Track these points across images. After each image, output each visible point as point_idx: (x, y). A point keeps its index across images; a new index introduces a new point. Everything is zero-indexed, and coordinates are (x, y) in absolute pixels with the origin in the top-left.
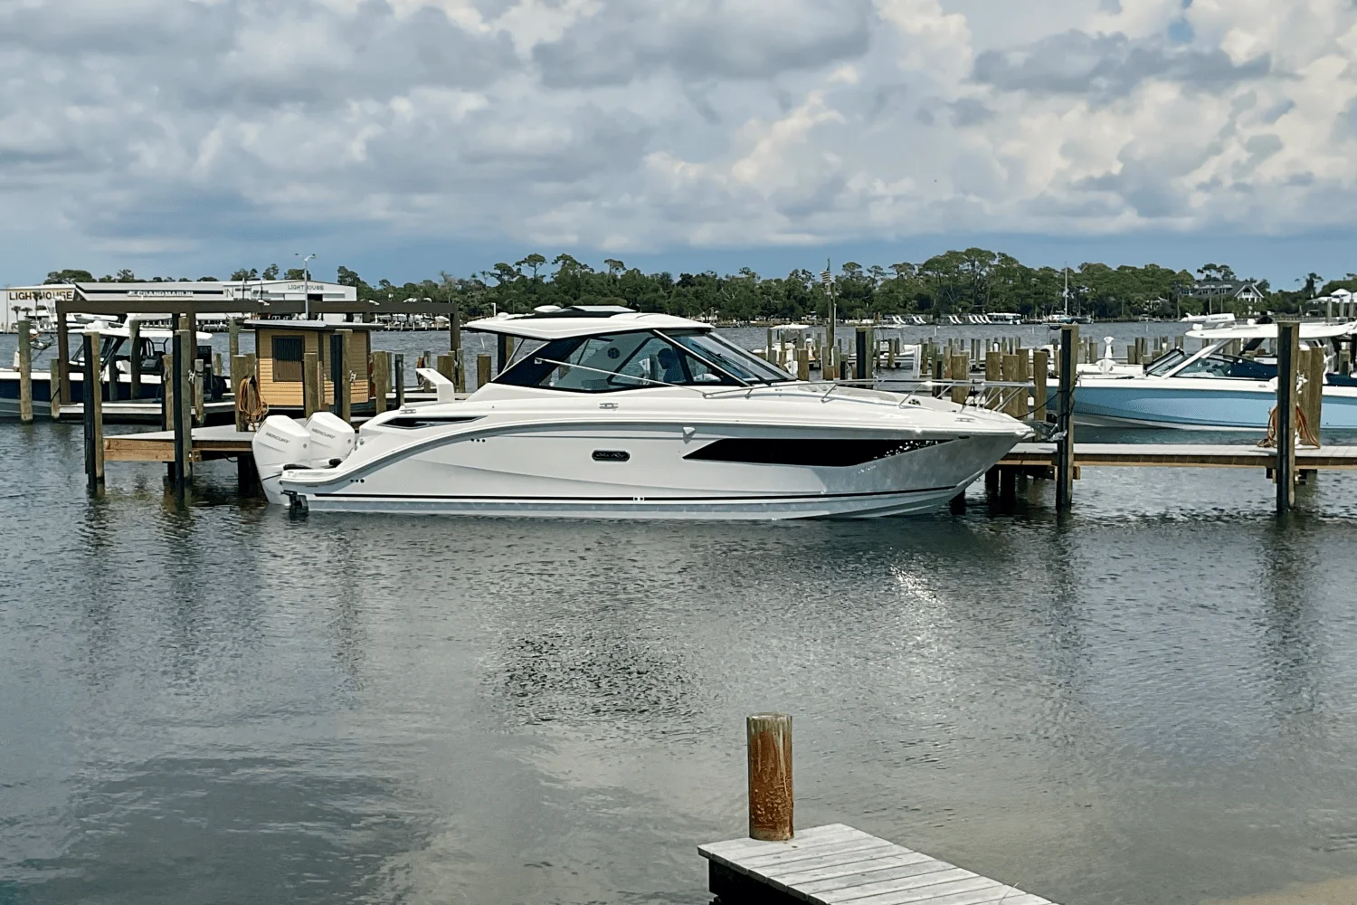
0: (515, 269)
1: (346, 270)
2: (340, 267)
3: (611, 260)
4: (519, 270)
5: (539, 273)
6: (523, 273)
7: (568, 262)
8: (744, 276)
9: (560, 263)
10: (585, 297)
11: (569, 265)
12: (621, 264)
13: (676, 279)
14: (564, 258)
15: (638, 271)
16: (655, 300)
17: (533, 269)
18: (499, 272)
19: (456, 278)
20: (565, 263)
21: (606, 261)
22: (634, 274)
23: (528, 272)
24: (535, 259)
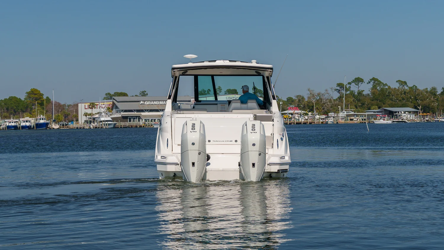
0: (348, 86)
3: (399, 81)
4: (350, 87)
5: (361, 89)
6: (352, 89)
7: (376, 82)
9: (372, 83)
10: (389, 102)
11: (376, 84)
12: (405, 83)
13: (439, 91)
14: (373, 79)
15: (416, 87)
16: (430, 104)
17: (357, 86)
18: (338, 88)
19: (316, 92)
20: (374, 83)
21: (397, 81)
22: (414, 89)
23: (354, 88)
24: (358, 81)
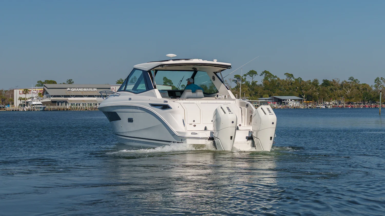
0: (244, 78)
1: (167, 79)
2: (164, 77)
5: (255, 80)
6: (247, 80)
7: (267, 74)
8: (350, 81)
9: (264, 75)
10: (278, 91)
11: (268, 76)
12: (292, 75)
13: (320, 83)
14: (265, 72)
15: (301, 79)
16: (312, 94)
17: (252, 78)
18: (236, 79)
20: (266, 75)
21: (285, 74)
22: (299, 80)
23: (249, 79)
24: (252, 73)
